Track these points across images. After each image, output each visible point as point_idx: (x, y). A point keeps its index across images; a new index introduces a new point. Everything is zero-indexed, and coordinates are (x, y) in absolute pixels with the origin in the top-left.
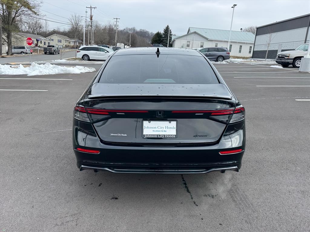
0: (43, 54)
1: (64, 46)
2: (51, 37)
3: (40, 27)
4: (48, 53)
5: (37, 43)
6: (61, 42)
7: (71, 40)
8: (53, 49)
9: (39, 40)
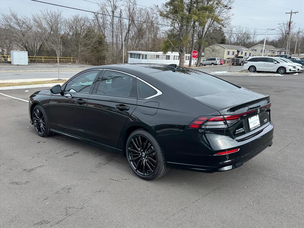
2: (255, 47)
3: (248, 38)
5: (238, 54)
7: (276, 49)
9: (240, 51)
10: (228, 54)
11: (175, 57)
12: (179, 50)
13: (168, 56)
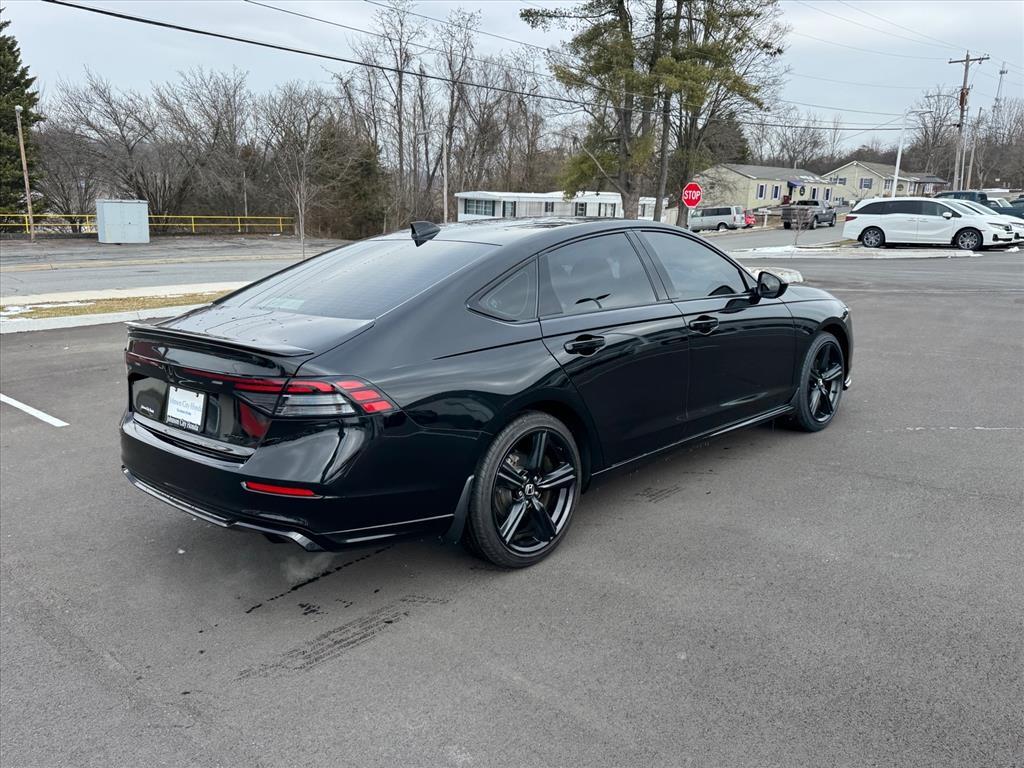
2: (838, 174)
3: (815, 144)
4: (796, 225)
6: (869, 187)
8: (813, 211)
9: (795, 186)
10: (761, 196)
11: (603, 207)
13: (582, 205)
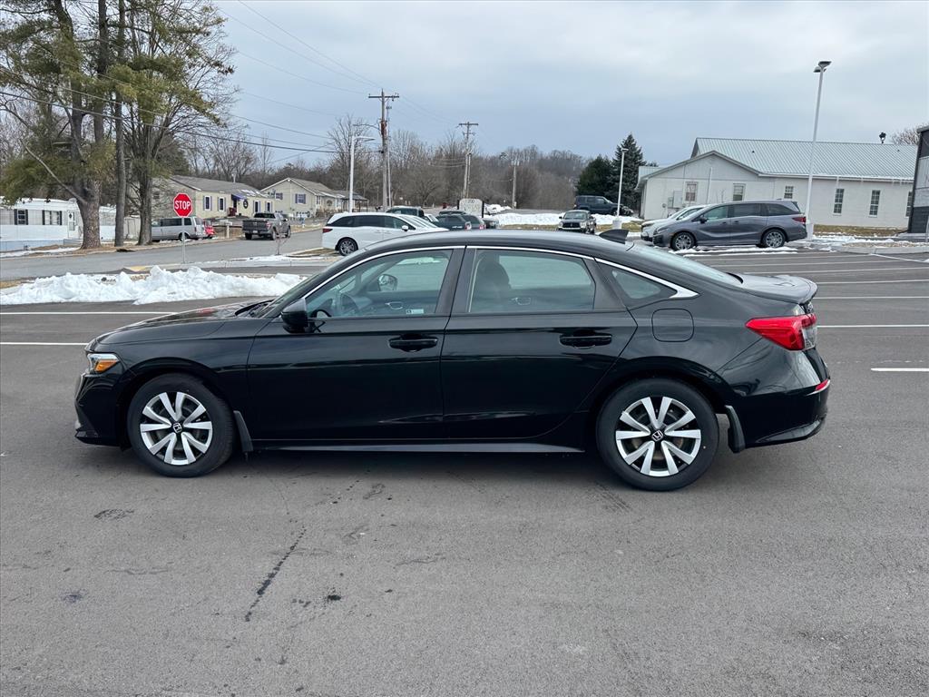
0: (241, 239)
1: (312, 213)
2: (275, 188)
3: (248, 160)
4: (257, 236)
6: (303, 201)
7: (335, 194)
8: (270, 223)
9: (239, 199)
10: (208, 207)
11: (47, 214)
12: (76, 191)
13: (22, 212)
